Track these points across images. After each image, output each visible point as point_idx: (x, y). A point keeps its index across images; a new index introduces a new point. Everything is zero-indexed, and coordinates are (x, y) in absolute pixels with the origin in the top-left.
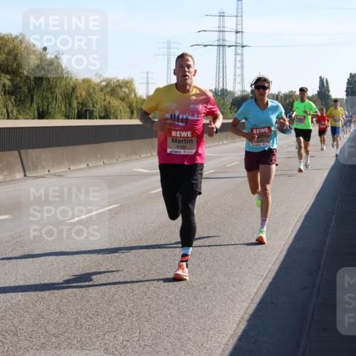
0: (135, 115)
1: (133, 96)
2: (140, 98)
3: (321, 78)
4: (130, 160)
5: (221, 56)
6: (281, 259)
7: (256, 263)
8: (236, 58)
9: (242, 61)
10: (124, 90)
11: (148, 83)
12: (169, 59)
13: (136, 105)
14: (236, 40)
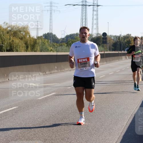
0: (29, 49)
1: (28, 36)
2: (32, 38)
5: (84, 12)
8: (93, 13)
9: (97, 15)
10: (22, 33)
11: (38, 29)
12: (51, 14)
13: (30, 43)
14: (94, 2)
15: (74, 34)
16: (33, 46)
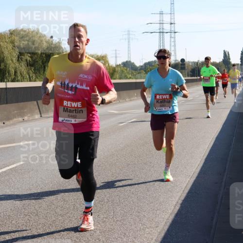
1: (107, 65)
2: (111, 67)
3: (224, 51)
5: (162, 39)
6: (201, 165)
7: (185, 168)
8: (171, 40)
9: (175, 42)
11: (116, 57)
12: (129, 42)
14: (171, 28)
15: (153, 61)
16: (112, 74)
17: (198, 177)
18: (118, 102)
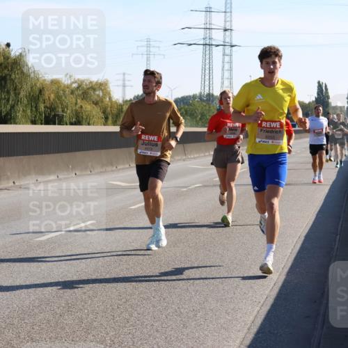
0: (110, 121)
1: (108, 99)
2: (116, 102)
3: (319, 82)
4: (106, 172)
5: (207, 56)
8: (224, 59)
9: (231, 62)
10: (97, 93)
11: (124, 86)
12: (148, 59)
13: (111, 111)
14: (225, 39)
15: (190, 96)
16: (117, 116)
17: (273, 306)
18: (127, 166)
